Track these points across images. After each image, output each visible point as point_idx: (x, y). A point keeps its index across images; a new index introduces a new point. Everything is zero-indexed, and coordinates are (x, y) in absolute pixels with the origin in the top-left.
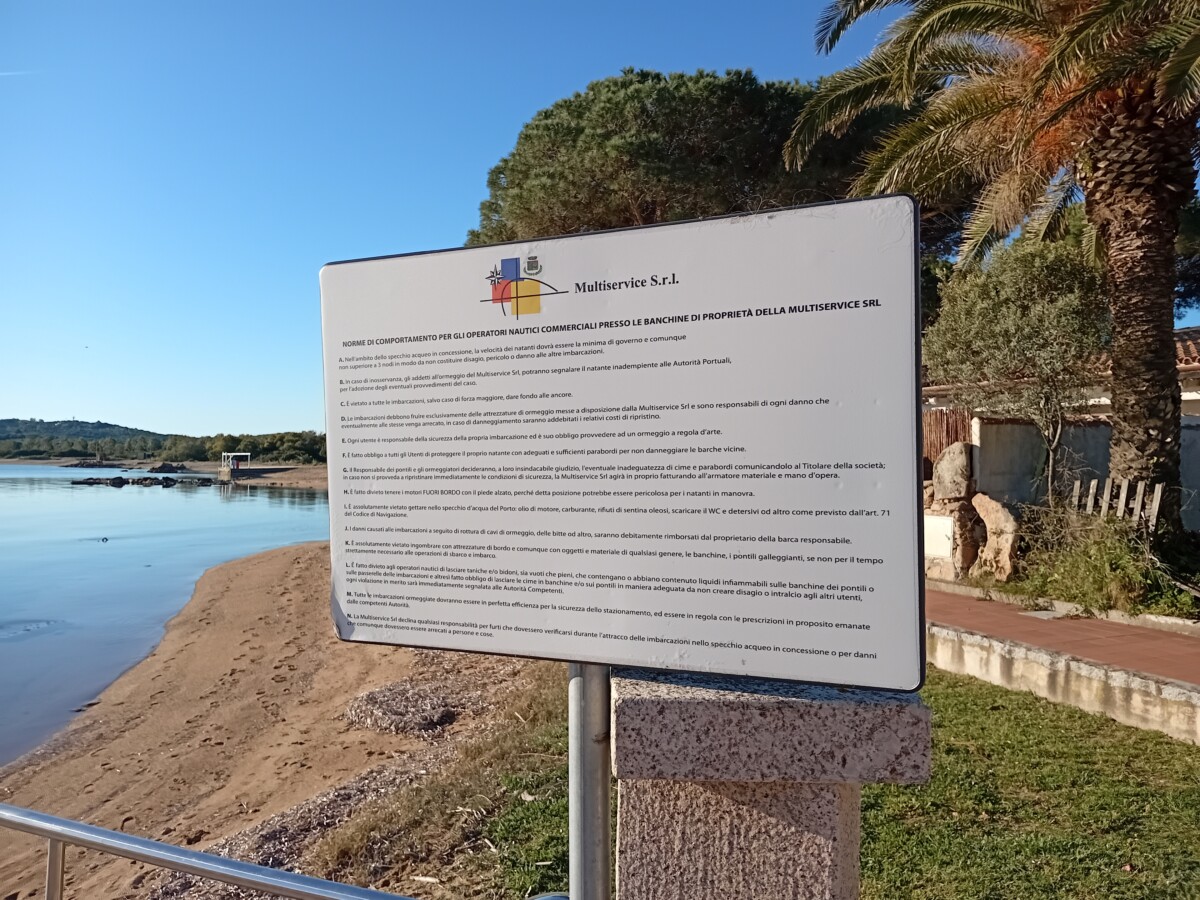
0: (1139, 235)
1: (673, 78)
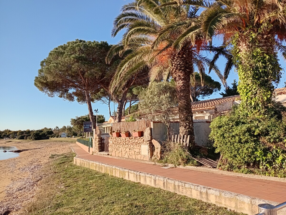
0: (182, 80)
1: (88, 42)
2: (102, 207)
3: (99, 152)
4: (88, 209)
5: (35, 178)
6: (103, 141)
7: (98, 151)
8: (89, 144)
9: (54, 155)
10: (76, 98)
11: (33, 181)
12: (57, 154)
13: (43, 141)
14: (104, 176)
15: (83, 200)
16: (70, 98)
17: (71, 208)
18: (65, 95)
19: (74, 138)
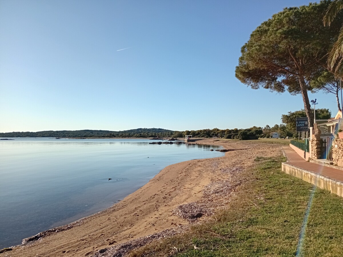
1: (301, 8)
2: (312, 240)
3: (318, 158)
4: (289, 237)
5: (234, 181)
6: (324, 144)
7: (316, 158)
8: (305, 148)
9: (260, 158)
10: (286, 87)
11: (231, 185)
12: (263, 157)
13: (251, 142)
14: (322, 193)
15: (285, 221)
16: (280, 88)
17: (266, 229)
18: (273, 85)
19: (288, 139)
